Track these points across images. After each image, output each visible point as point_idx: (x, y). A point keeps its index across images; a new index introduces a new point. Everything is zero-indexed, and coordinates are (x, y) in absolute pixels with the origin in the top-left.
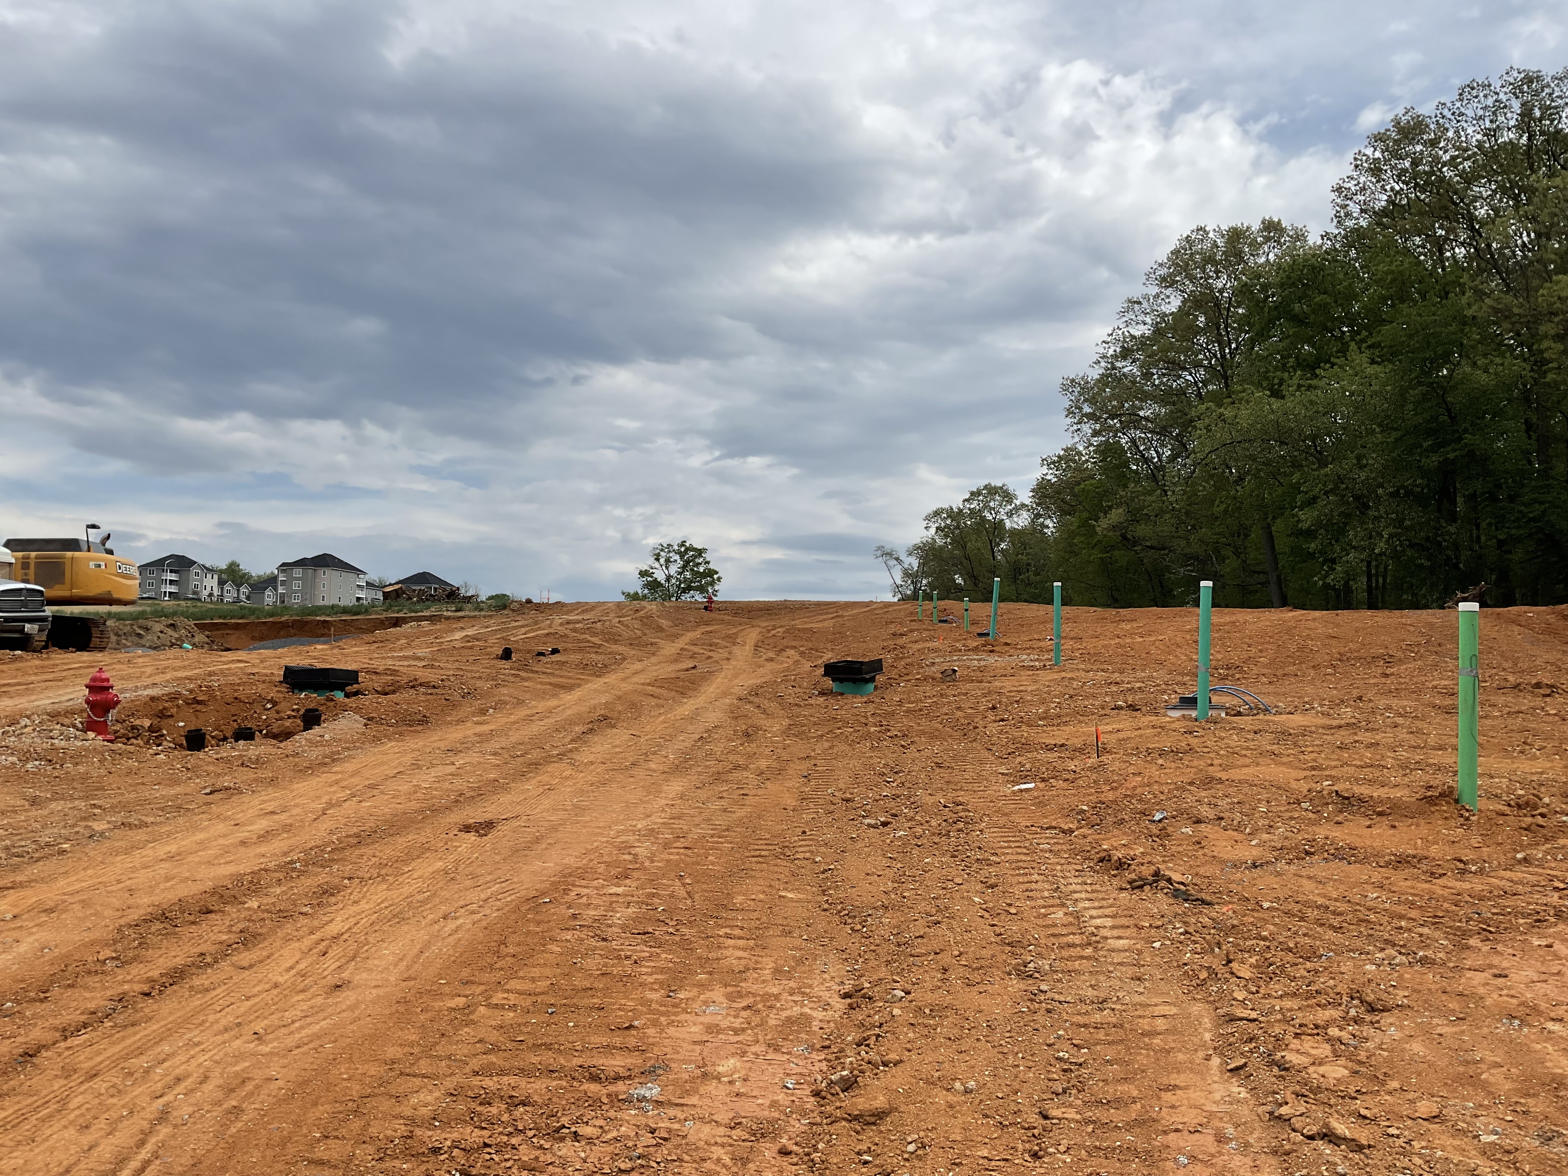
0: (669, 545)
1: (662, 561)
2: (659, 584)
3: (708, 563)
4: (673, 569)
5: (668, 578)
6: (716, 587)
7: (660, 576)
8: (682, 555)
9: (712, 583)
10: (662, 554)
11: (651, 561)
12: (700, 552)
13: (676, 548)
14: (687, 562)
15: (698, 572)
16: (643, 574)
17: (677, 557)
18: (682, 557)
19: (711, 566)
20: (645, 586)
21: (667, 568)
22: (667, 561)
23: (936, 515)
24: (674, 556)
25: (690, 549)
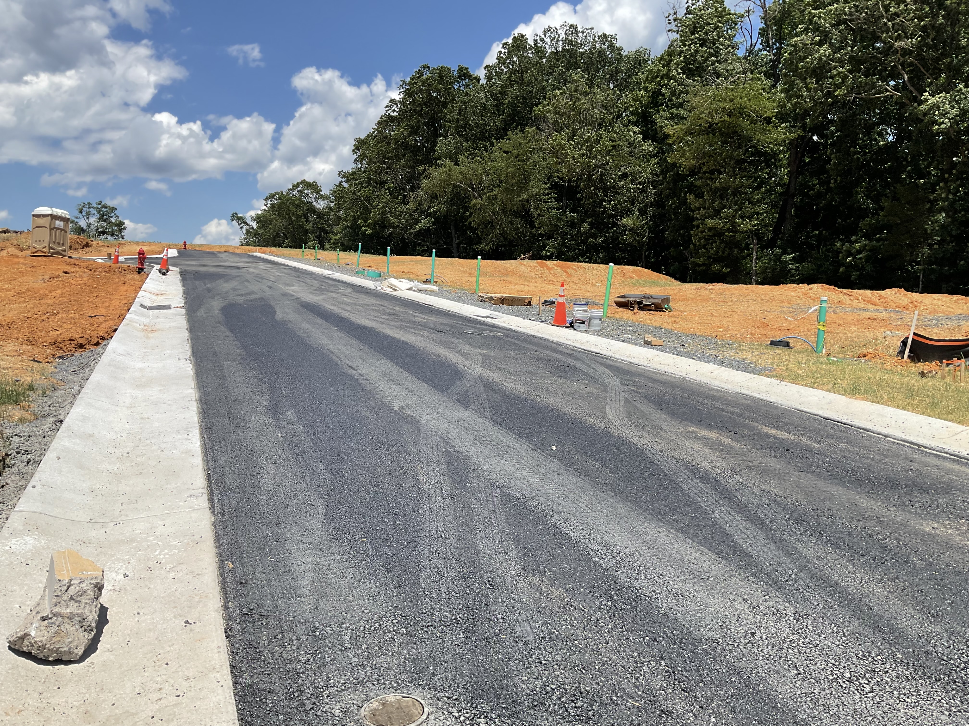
0: (89, 204)
3: (118, 217)
4: (92, 220)
5: (89, 225)
6: (123, 234)
7: (83, 223)
8: (99, 210)
9: (121, 230)
10: (84, 209)
11: (76, 213)
12: (113, 209)
13: (95, 206)
14: (102, 216)
15: (111, 222)
17: (95, 212)
18: (99, 212)
19: (120, 219)
21: (88, 218)
22: (88, 214)
23: (272, 196)
24: (93, 211)
25: (104, 207)
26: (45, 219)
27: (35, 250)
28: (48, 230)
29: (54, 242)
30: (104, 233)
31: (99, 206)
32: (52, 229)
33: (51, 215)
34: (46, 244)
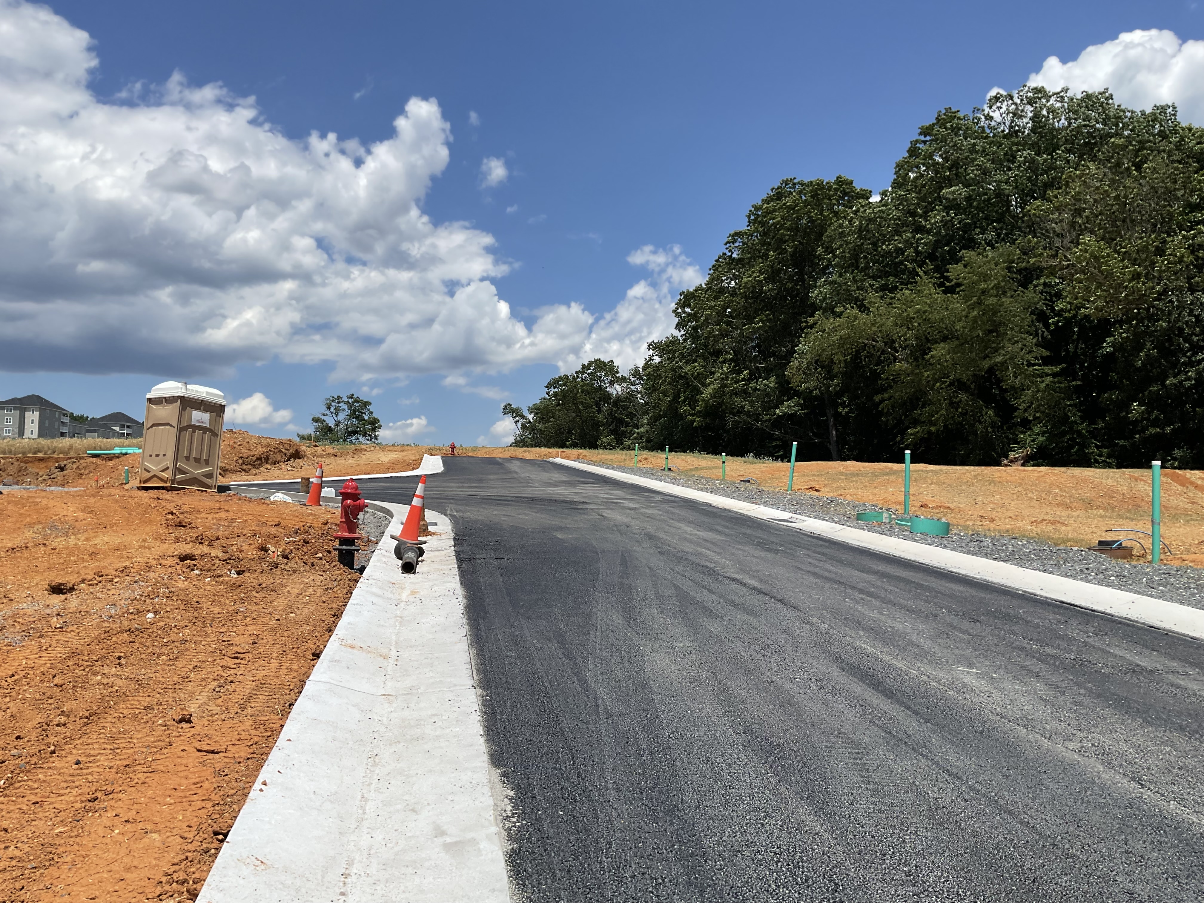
0: (339, 397)
1: (332, 410)
2: (330, 429)
3: (371, 413)
4: (342, 416)
5: (338, 423)
6: (377, 433)
7: (331, 422)
8: (350, 405)
9: (374, 430)
10: (333, 404)
11: (324, 409)
12: (366, 404)
13: (346, 400)
14: (355, 411)
15: (364, 420)
16: (316, 420)
17: (346, 407)
18: (350, 408)
19: (374, 415)
20: (317, 429)
21: (336, 415)
22: (337, 410)
23: (555, 382)
24: (343, 406)
25: (356, 401)
26: (170, 407)
27: (147, 475)
28: (174, 432)
29: (187, 458)
30: (354, 432)
31: (351, 401)
32: (182, 429)
33: (182, 398)
34: (169, 462)
